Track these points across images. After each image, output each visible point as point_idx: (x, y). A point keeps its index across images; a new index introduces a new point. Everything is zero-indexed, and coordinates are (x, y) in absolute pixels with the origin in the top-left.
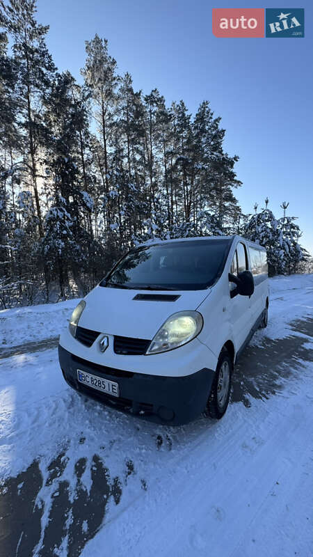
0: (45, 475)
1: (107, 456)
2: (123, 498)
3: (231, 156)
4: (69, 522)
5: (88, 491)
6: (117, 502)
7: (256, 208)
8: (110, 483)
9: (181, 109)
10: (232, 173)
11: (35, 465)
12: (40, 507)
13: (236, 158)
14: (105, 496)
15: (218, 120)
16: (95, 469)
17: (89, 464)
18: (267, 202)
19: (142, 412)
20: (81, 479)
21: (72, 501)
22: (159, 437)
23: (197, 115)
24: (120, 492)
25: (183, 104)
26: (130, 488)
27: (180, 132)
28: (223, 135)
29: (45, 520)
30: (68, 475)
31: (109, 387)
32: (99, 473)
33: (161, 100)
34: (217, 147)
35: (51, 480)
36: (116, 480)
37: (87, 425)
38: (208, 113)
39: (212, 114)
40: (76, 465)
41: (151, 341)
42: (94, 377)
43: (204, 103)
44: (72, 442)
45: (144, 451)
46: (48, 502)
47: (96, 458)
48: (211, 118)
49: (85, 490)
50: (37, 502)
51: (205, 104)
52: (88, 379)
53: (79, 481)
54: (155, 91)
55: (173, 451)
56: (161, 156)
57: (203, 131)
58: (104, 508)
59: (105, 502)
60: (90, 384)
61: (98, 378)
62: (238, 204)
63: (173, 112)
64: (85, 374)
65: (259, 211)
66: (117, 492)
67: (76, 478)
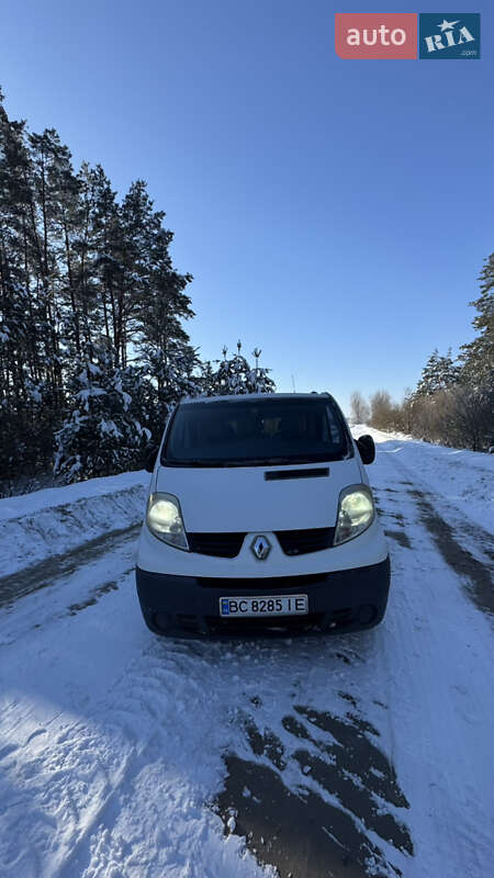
0: (263, 760)
1: (311, 700)
2: (377, 725)
3: (181, 272)
4: (357, 781)
5: (336, 742)
6: (376, 733)
7: (225, 353)
8: (349, 722)
9: (99, 177)
10: (185, 297)
11: (231, 762)
12: (307, 793)
13: (188, 277)
14: (360, 736)
15: (161, 214)
16: (313, 720)
17: (300, 719)
18: (239, 346)
19: (334, 625)
20: (314, 738)
21: (334, 763)
22: (339, 656)
23: (127, 197)
24: (367, 724)
25: (101, 172)
26: (371, 715)
27: (100, 215)
28: (171, 239)
29: (331, 799)
30: (292, 744)
31: (291, 604)
32: (325, 721)
33: (63, 150)
34: (160, 254)
35: (279, 760)
36: (349, 715)
37: (239, 682)
38: (145, 199)
39: (151, 204)
40: (289, 730)
41: (335, 528)
42: (258, 599)
43: (138, 183)
44: (247, 710)
45: (342, 675)
46: (308, 781)
47: (300, 710)
48: (149, 209)
49: (331, 744)
50: (294, 790)
51: (140, 185)
52: (246, 606)
53: (313, 741)
54: (53, 132)
55: (369, 661)
56: (60, 244)
57: (138, 223)
58: (373, 748)
59: (367, 742)
60: (250, 613)
61: (267, 599)
62: (189, 344)
63: (84, 179)
64: (238, 600)
65: (230, 357)
66: (365, 725)
67: (306, 740)
